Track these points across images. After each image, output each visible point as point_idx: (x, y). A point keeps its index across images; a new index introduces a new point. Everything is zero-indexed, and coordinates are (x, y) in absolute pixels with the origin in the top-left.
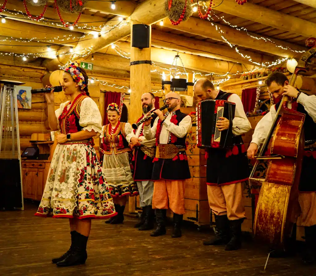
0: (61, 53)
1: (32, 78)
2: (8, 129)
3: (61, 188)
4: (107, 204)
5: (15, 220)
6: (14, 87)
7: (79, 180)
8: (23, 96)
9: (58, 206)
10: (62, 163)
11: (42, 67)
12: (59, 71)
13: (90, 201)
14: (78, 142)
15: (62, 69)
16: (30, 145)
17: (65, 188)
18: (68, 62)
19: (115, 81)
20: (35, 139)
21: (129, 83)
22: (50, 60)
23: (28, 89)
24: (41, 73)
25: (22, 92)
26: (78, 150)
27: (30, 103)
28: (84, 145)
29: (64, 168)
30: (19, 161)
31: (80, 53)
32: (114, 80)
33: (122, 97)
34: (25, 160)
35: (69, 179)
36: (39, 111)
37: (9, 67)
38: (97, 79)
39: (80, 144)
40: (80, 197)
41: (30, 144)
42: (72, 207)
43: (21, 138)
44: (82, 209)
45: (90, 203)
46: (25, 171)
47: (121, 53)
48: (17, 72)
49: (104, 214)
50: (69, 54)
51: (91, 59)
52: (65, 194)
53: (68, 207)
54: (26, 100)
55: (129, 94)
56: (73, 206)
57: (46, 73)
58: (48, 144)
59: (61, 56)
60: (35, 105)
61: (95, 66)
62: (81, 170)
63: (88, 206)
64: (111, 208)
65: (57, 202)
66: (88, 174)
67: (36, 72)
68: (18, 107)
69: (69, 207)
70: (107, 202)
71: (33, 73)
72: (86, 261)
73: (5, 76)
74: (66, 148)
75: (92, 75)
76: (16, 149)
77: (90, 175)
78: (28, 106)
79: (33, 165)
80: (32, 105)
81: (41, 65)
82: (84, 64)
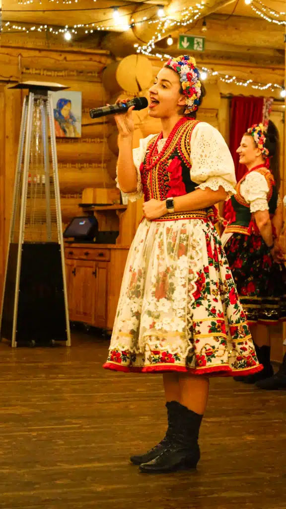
0: (140, 20)
1: (81, 72)
2: (37, 180)
3: (159, 309)
4: (244, 345)
5: (55, 367)
6: (49, 96)
7: (193, 294)
8: (64, 112)
9: (156, 347)
10: (158, 258)
11: (102, 49)
12: (135, 56)
13: (220, 337)
14: (188, 216)
15: (141, 53)
16: (80, 211)
17: (166, 311)
18: (154, 37)
19: (251, 72)
20: (89, 201)
21: (283, 75)
22: (118, 34)
23: (75, 98)
24: (100, 62)
25: (62, 103)
26: (189, 232)
27: (78, 125)
28: (200, 222)
29: (162, 269)
30: (59, 246)
31: (178, 18)
32: (249, 70)
33: (267, 106)
34: (71, 243)
35: (175, 292)
36: (96, 142)
37: (37, 53)
38: (213, 70)
39: (192, 220)
40: (197, 329)
41: (81, 209)
42: (184, 349)
43: (62, 197)
44: (204, 354)
45: (220, 341)
46: (72, 265)
47: (265, 14)
48: (53, 61)
49: (240, 367)
50: (156, 21)
51: (202, 28)
52: (169, 323)
53: (177, 348)
54: (70, 120)
55: (283, 100)
56: (186, 348)
57: (109, 61)
58: (114, 211)
59: (138, 26)
60: (88, 130)
61: (209, 41)
62: (198, 273)
63: (216, 347)
64: (252, 354)
65: (153, 338)
66: (212, 281)
67: (91, 60)
68: (56, 134)
69: (179, 349)
70: (244, 342)
71: (83, 62)
72: (198, 464)
73: (30, 71)
74: (163, 227)
75: (202, 61)
76: (54, 220)
77: (216, 284)
78: (75, 131)
79: (87, 254)
80: (82, 130)
81: (99, 46)
82: (186, 39)
